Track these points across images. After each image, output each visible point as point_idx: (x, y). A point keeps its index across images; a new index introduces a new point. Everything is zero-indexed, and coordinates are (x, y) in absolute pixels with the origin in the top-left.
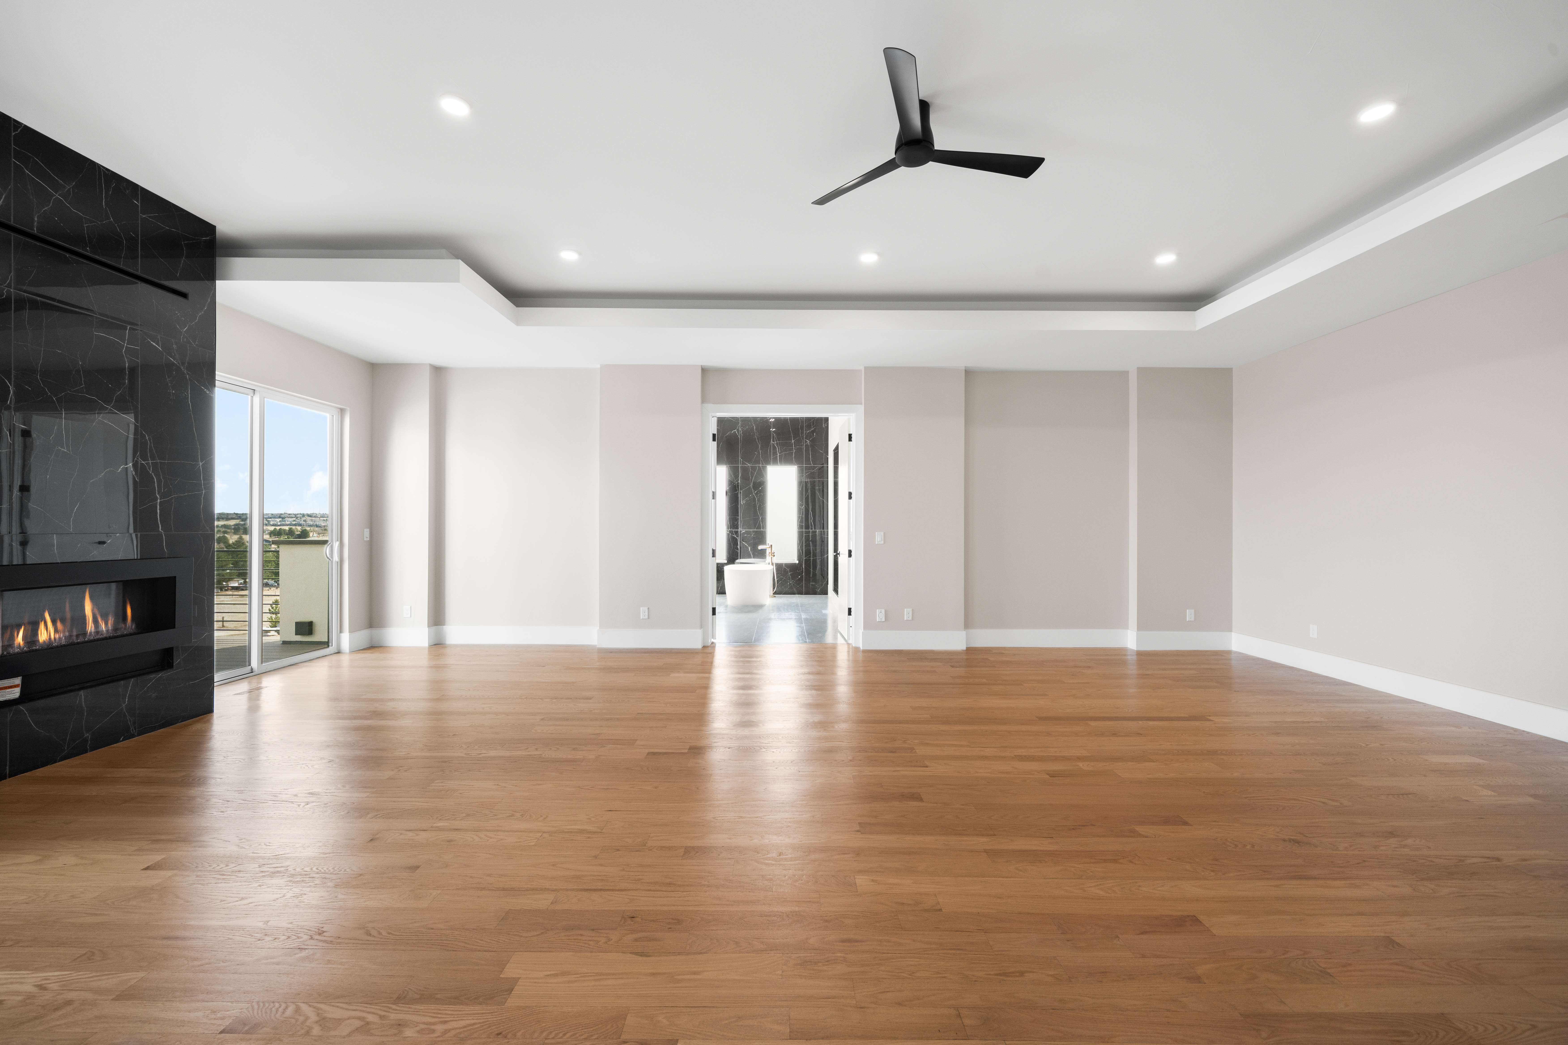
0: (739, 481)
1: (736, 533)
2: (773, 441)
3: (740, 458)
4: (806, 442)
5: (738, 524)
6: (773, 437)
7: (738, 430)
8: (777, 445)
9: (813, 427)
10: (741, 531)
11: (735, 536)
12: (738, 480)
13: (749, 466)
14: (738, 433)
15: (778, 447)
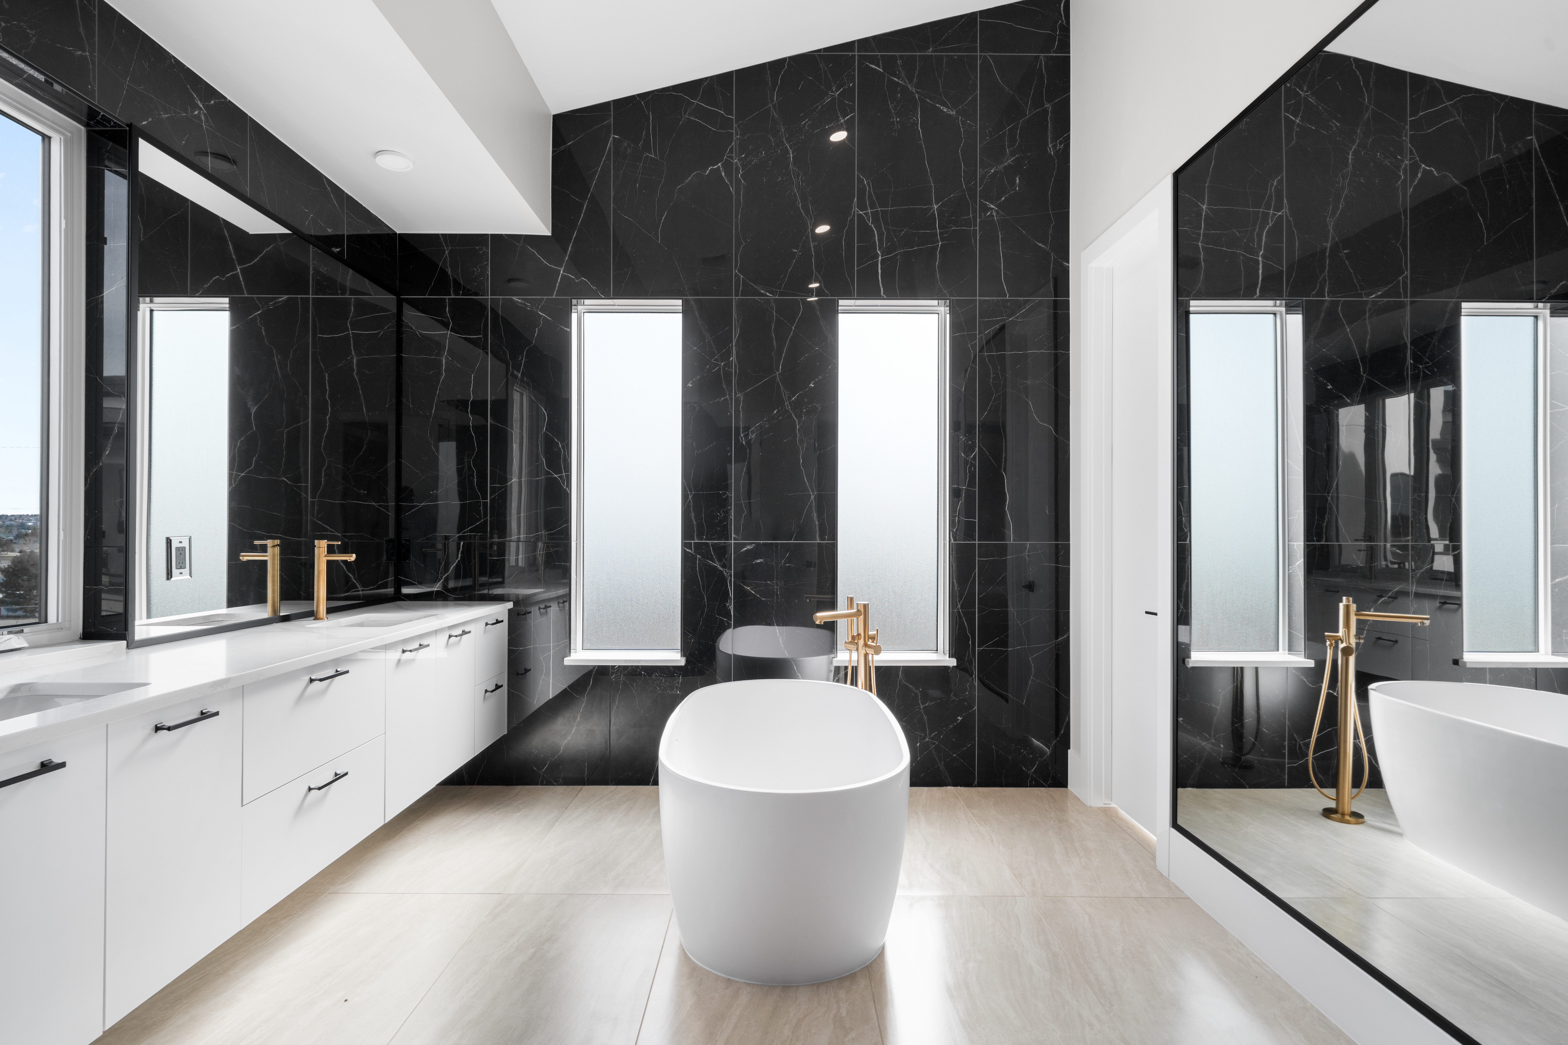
0: (733, 358)
1: (722, 552)
2: (862, 207)
3: (735, 271)
4: (984, 209)
5: (726, 518)
6: (862, 192)
7: (728, 166)
8: (876, 221)
9: (1012, 154)
10: (738, 546)
11: (717, 565)
12: (729, 353)
13: (768, 301)
14: (729, 174)
15: (879, 228)
